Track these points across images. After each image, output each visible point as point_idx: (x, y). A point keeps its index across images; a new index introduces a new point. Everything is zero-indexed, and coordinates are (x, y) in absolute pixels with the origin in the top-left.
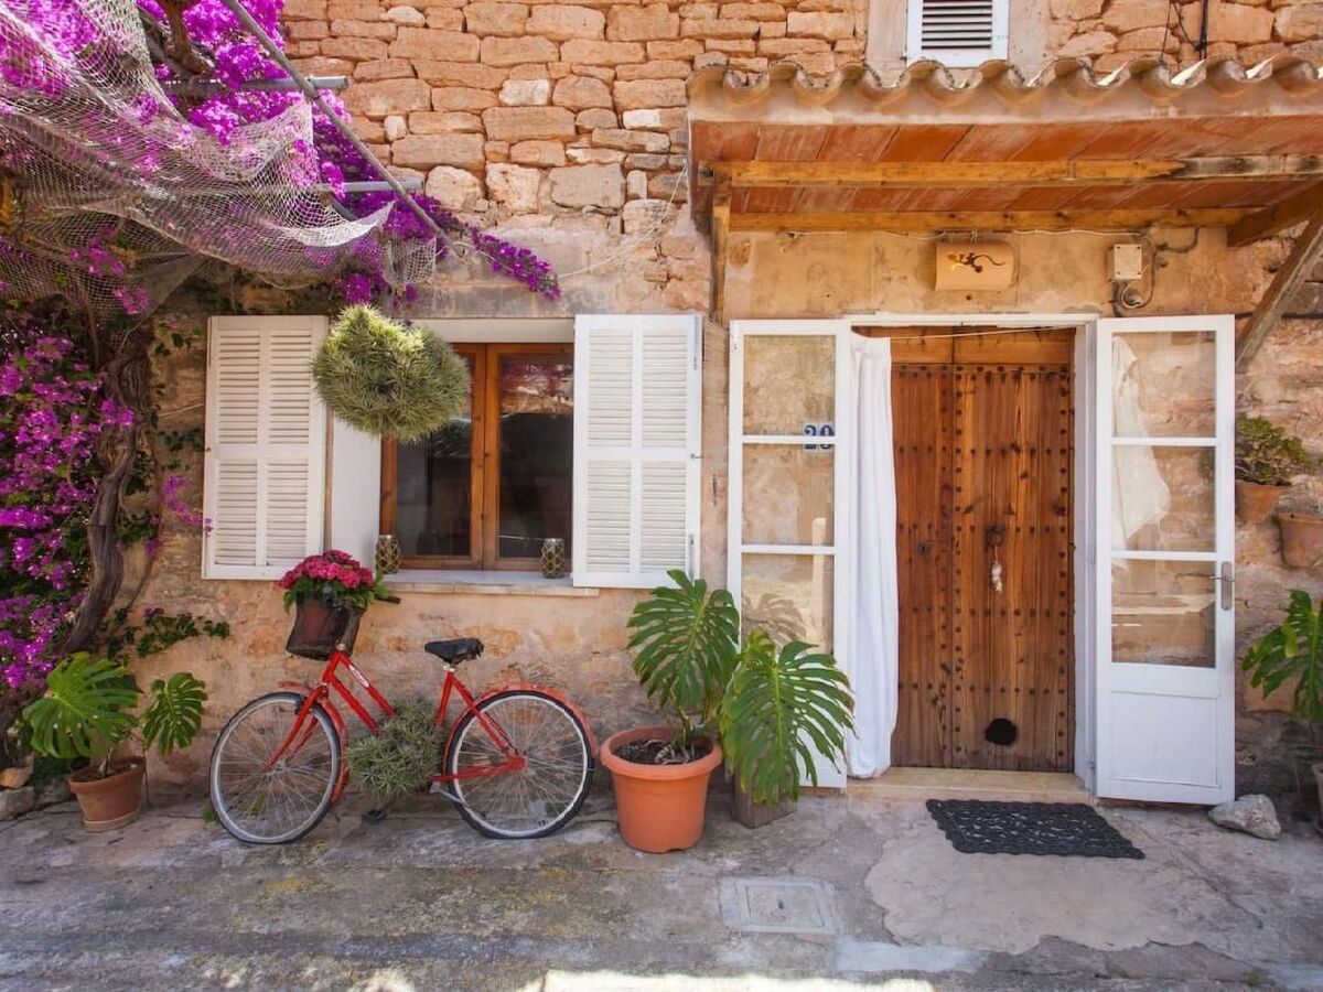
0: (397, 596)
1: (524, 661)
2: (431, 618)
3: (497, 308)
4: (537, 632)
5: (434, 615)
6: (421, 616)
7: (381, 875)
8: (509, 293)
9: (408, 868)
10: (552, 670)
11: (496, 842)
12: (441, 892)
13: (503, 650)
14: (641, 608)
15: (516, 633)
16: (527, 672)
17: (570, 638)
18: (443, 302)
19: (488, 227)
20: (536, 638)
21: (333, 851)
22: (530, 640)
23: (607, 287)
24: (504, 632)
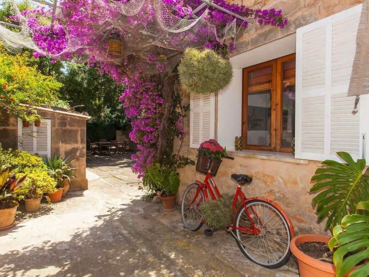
0: (233, 157)
1: (276, 190)
2: (243, 166)
3: (265, 39)
4: (281, 178)
5: (244, 165)
6: (241, 165)
7: (204, 253)
8: (270, 31)
9: (213, 255)
10: (287, 196)
11: (248, 261)
12: (214, 269)
13: (268, 183)
14: (318, 171)
15: (273, 177)
16: (277, 195)
17: (295, 183)
18: (247, 44)
19: (262, 7)
20: (281, 181)
21: (201, 239)
22: (279, 181)
23: (313, 10)
24: (269, 176)
